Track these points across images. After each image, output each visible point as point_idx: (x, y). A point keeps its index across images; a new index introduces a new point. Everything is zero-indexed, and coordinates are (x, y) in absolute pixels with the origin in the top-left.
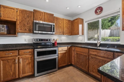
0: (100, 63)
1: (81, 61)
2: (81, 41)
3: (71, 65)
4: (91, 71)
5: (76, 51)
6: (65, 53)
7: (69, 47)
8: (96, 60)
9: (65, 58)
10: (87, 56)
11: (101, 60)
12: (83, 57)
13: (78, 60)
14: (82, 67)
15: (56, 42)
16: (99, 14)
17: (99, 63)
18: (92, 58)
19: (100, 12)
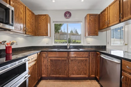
0: (80, 64)
1: (57, 68)
2: (47, 44)
3: (42, 79)
4: (71, 75)
5: (49, 57)
6: (35, 64)
7: (39, 53)
8: (75, 62)
9: (35, 73)
10: (66, 60)
11: (80, 61)
12: (61, 63)
13: (52, 68)
14: (60, 75)
15: (10, 47)
16: (68, 18)
17: (78, 64)
18: (72, 60)
19: (69, 16)
